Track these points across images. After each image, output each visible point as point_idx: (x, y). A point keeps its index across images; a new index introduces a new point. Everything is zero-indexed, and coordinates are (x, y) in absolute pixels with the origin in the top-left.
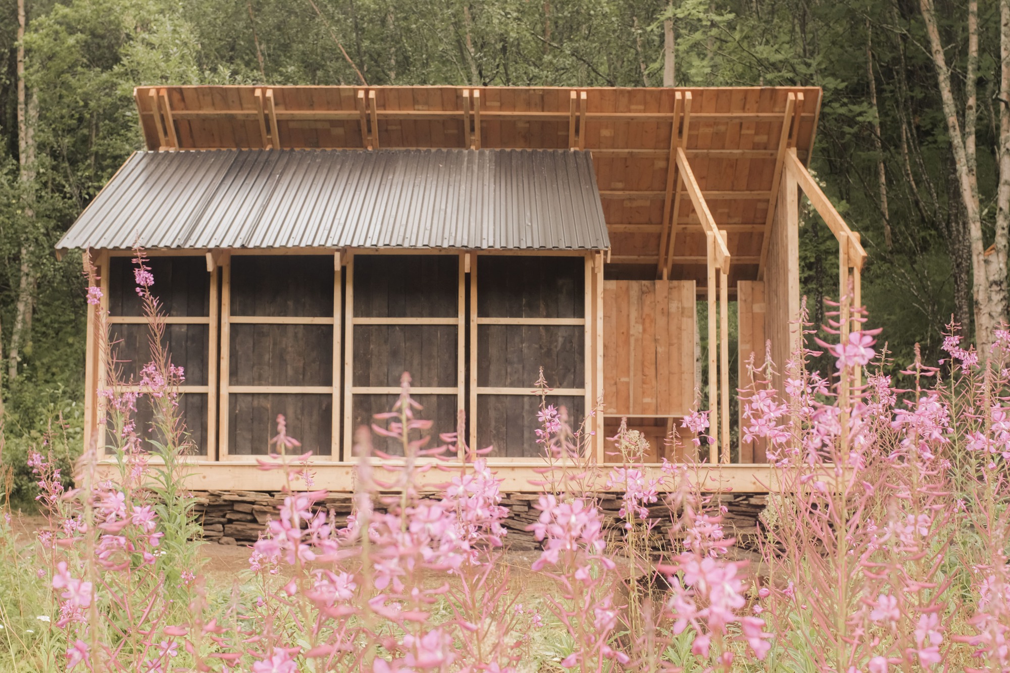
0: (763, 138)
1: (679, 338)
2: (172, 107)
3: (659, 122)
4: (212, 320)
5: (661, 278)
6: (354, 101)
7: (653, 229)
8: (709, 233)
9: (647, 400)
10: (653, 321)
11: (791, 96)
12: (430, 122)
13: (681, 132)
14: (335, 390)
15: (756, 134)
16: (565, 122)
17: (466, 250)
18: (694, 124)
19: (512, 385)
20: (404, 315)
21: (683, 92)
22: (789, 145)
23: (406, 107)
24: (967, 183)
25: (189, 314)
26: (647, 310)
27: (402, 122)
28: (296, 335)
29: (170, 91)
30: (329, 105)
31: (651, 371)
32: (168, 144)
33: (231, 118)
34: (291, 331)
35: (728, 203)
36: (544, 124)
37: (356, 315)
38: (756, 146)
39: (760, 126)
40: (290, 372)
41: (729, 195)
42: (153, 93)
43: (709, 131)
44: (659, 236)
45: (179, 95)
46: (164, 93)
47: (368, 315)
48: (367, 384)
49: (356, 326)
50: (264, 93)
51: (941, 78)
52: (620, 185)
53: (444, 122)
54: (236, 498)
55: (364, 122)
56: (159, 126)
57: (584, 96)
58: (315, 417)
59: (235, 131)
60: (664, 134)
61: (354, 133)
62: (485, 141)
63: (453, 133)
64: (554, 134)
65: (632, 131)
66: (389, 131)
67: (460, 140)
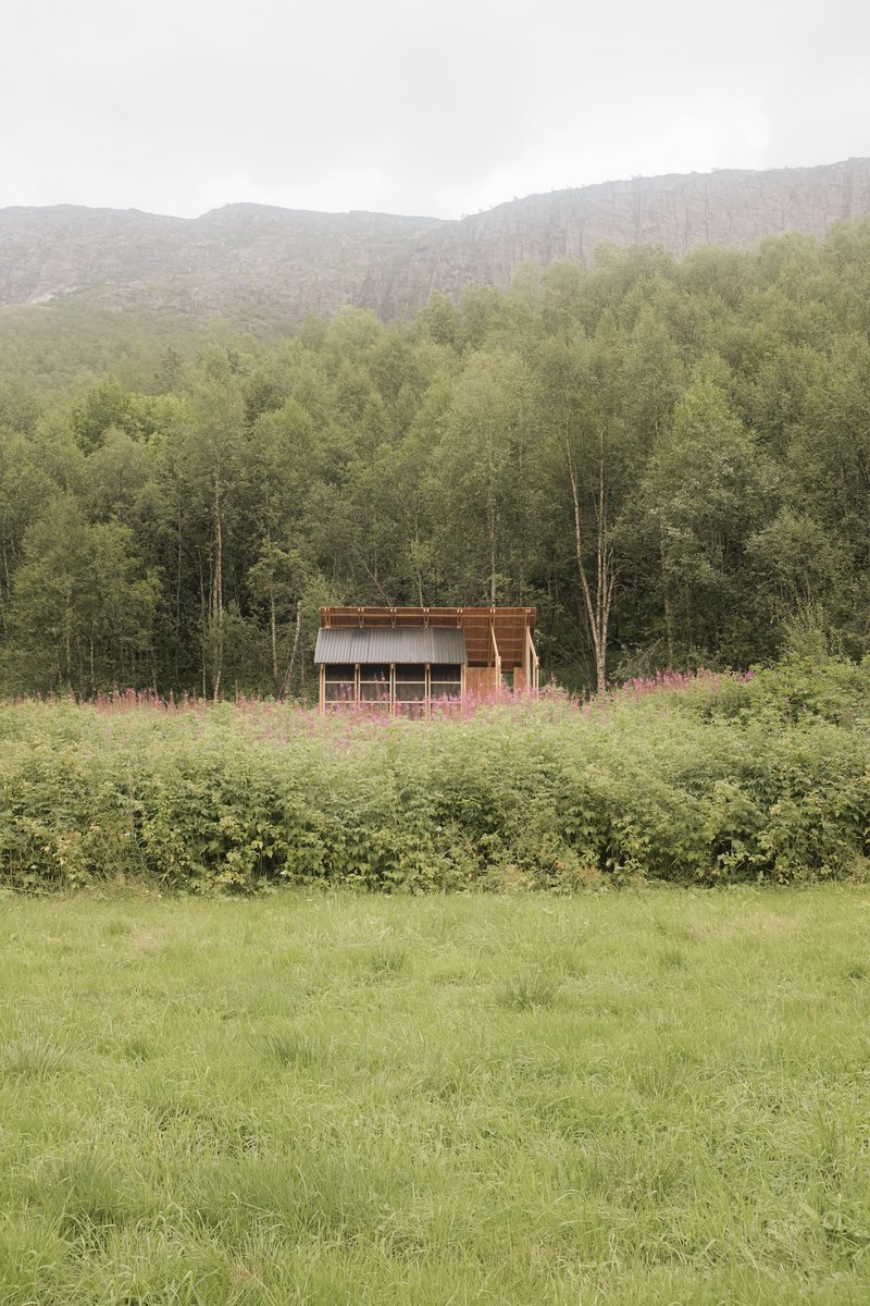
0: (519, 623)
2: (328, 613)
3: (487, 618)
4: (355, 682)
5: (488, 666)
6: (389, 612)
10: (486, 681)
11: (527, 611)
12: (413, 618)
13: (493, 621)
15: (517, 621)
16: (455, 618)
17: (428, 664)
18: (497, 618)
20: (410, 681)
21: (492, 610)
22: (527, 625)
23: (406, 614)
25: (348, 681)
26: (483, 677)
27: (404, 618)
28: (380, 687)
30: (381, 613)
32: (330, 625)
33: (349, 616)
34: (378, 686)
36: (448, 619)
37: (397, 681)
38: (517, 625)
39: (518, 619)
40: (378, 697)
42: (325, 609)
43: (501, 620)
44: (487, 653)
45: (330, 610)
47: (400, 681)
49: (397, 684)
50: (361, 610)
52: (470, 637)
53: (418, 618)
55: (392, 618)
56: (326, 619)
57: (462, 611)
59: (349, 620)
60: (488, 622)
61: (388, 621)
62: (430, 623)
63: (420, 621)
64: (453, 621)
65: (477, 621)
66: (400, 621)
67: (422, 624)
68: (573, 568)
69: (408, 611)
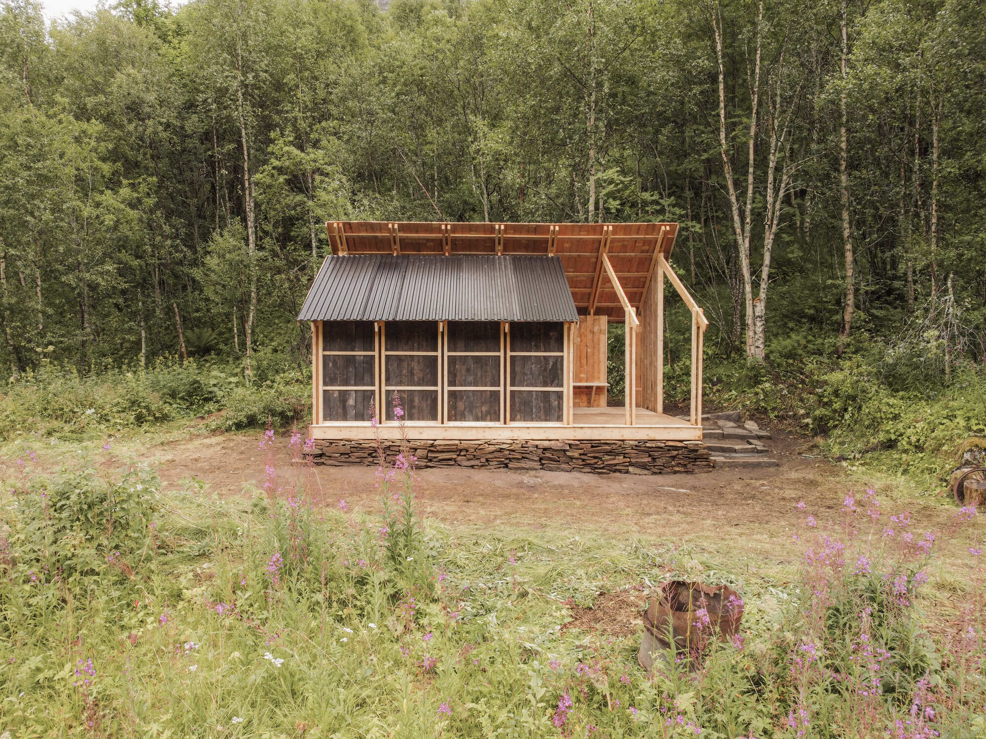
0: (646, 248)
1: (599, 345)
2: (345, 232)
3: (594, 240)
4: (376, 353)
5: (589, 314)
6: (439, 229)
7: (587, 290)
8: (626, 309)
9: (582, 375)
10: (585, 336)
11: (663, 228)
12: (477, 240)
13: (605, 245)
14: (439, 388)
15: (644, 245)
16: (546, 241)
17: (505, 321)
18: (613, 241)
19: (527, 386)
20: (473, 351)
21: (608, 226)
22: (660, 252)
23: (466, 233)
24: (745, 263)
25: (364, 351)
26: (582, 330)
27: (463, 240)
28: (419, 361)
29: (344, 224)
30: (426, 231)
31: (584, 362)
32: (343, 250)
33: (376, 237)
34: (416, 360)
35: (626, 278)
36: (535, 241)
37: (449, 351)
38: (642, 252)
39: (645, 242)
40: (416, 379)
41: (626, 274)
42: (335, 225)
43: (619, 244)
44: (590, 294)
45: (349, 226)
46: (341, 225)
47: (455, 351)
48: (455, 385)
49: (449, 356)
50: (393, 226)
51: (734, 208)
52: (572, 270)
53: (485, 240)
54: (391, 444)
55: (444, 240)
56: (339, 241)
57: (557, 228)
58: (429, 402)
59: (377, 244)
60: (596, 246)
61: (438, 245)
62: (505, 249)
63: (489, 245)
64: (540, 246)
65: (580, 245)
66: (456, 244)
67: (493, 249)
68: (713, 167)
69: (471, 229)
